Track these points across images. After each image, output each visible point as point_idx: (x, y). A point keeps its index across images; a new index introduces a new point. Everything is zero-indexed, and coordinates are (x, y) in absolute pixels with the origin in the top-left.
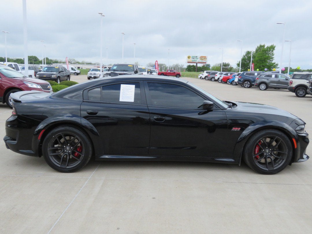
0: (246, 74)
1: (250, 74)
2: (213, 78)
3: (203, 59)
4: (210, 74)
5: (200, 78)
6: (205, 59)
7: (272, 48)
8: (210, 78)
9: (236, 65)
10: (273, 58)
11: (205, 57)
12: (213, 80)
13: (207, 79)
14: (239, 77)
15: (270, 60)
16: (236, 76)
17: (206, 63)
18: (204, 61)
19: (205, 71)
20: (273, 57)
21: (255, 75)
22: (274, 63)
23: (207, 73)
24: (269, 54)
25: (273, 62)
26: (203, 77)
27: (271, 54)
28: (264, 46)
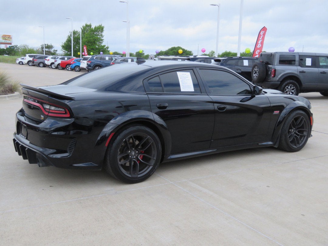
0: (95, 58)
1: (101, 59)
2: (41, 63)
3: (6, 39)
4: (37, 58)
5: (19, 63)
6: (10, 39)
7: (100, 29)
8: (37, 63)
9: (61, 47)
10: (103, 40)
11: (10, 36)
12: (41, 65)
13: (30, 64)
14: (88, 62)
15: (100, 43)
16: (81, 61)
17: (11, 44)
18: (8, 42)
19: (27, 55)
20: (103, 38)
21: (106, 59)
22: (105, 46)
23: (30, 56)
24: (98, 35)
25: (103, 44)
26: (25, 61)
27: (99, 36)
28: (90, 26)
